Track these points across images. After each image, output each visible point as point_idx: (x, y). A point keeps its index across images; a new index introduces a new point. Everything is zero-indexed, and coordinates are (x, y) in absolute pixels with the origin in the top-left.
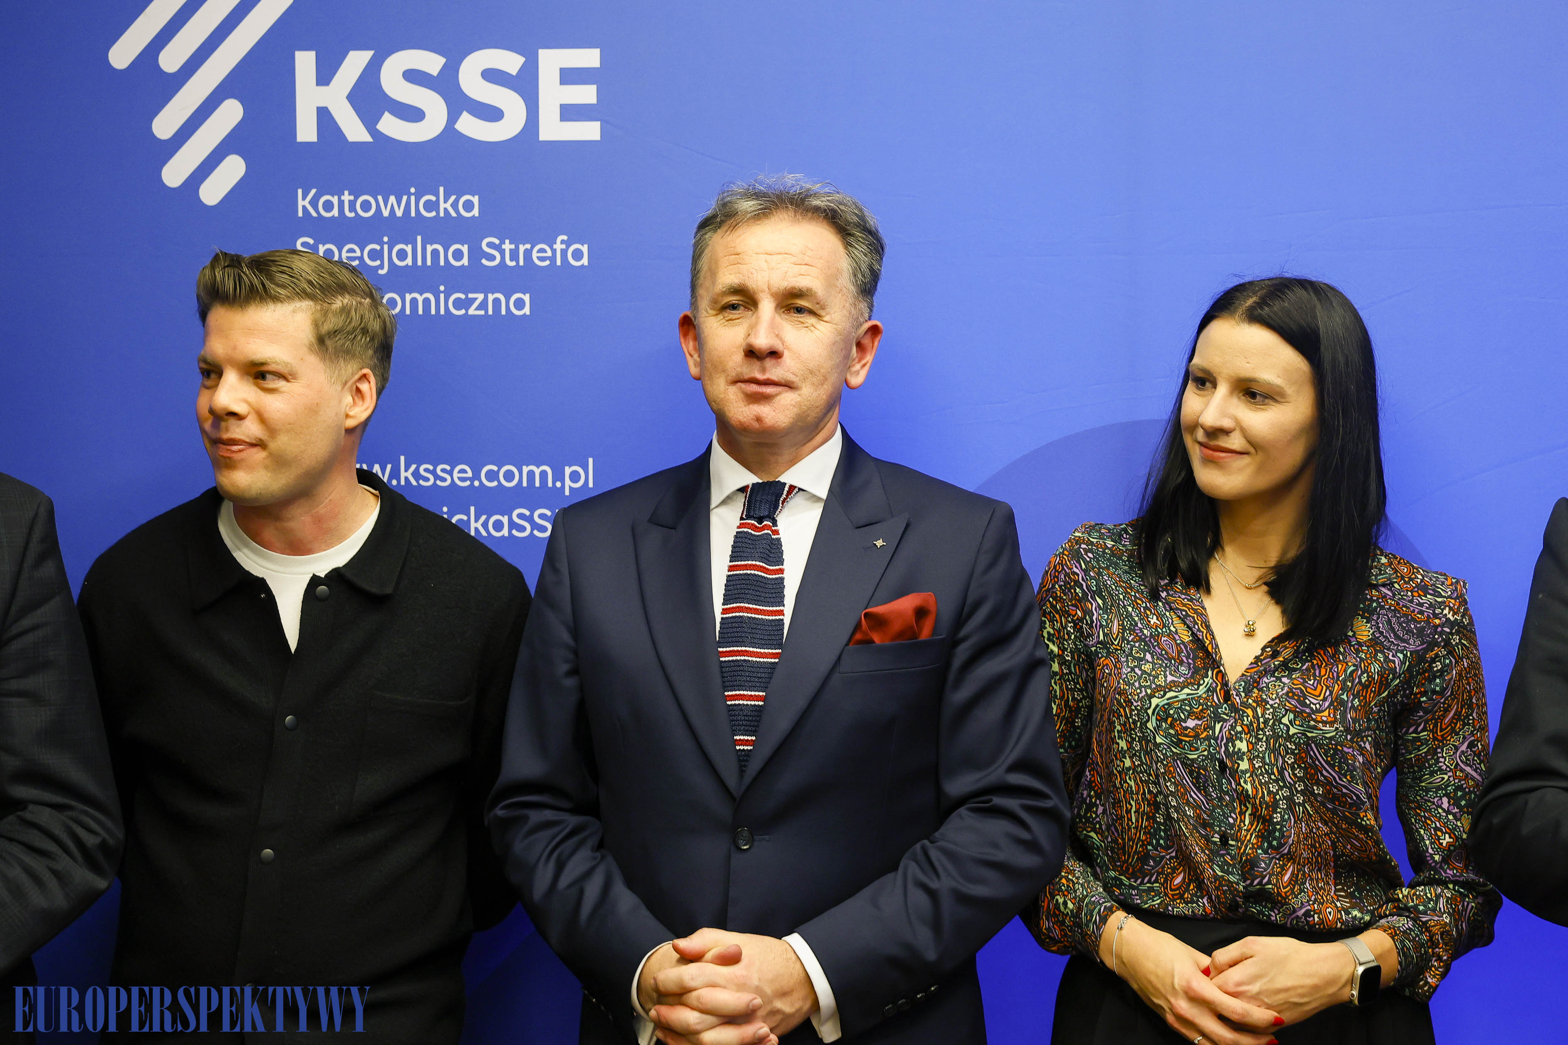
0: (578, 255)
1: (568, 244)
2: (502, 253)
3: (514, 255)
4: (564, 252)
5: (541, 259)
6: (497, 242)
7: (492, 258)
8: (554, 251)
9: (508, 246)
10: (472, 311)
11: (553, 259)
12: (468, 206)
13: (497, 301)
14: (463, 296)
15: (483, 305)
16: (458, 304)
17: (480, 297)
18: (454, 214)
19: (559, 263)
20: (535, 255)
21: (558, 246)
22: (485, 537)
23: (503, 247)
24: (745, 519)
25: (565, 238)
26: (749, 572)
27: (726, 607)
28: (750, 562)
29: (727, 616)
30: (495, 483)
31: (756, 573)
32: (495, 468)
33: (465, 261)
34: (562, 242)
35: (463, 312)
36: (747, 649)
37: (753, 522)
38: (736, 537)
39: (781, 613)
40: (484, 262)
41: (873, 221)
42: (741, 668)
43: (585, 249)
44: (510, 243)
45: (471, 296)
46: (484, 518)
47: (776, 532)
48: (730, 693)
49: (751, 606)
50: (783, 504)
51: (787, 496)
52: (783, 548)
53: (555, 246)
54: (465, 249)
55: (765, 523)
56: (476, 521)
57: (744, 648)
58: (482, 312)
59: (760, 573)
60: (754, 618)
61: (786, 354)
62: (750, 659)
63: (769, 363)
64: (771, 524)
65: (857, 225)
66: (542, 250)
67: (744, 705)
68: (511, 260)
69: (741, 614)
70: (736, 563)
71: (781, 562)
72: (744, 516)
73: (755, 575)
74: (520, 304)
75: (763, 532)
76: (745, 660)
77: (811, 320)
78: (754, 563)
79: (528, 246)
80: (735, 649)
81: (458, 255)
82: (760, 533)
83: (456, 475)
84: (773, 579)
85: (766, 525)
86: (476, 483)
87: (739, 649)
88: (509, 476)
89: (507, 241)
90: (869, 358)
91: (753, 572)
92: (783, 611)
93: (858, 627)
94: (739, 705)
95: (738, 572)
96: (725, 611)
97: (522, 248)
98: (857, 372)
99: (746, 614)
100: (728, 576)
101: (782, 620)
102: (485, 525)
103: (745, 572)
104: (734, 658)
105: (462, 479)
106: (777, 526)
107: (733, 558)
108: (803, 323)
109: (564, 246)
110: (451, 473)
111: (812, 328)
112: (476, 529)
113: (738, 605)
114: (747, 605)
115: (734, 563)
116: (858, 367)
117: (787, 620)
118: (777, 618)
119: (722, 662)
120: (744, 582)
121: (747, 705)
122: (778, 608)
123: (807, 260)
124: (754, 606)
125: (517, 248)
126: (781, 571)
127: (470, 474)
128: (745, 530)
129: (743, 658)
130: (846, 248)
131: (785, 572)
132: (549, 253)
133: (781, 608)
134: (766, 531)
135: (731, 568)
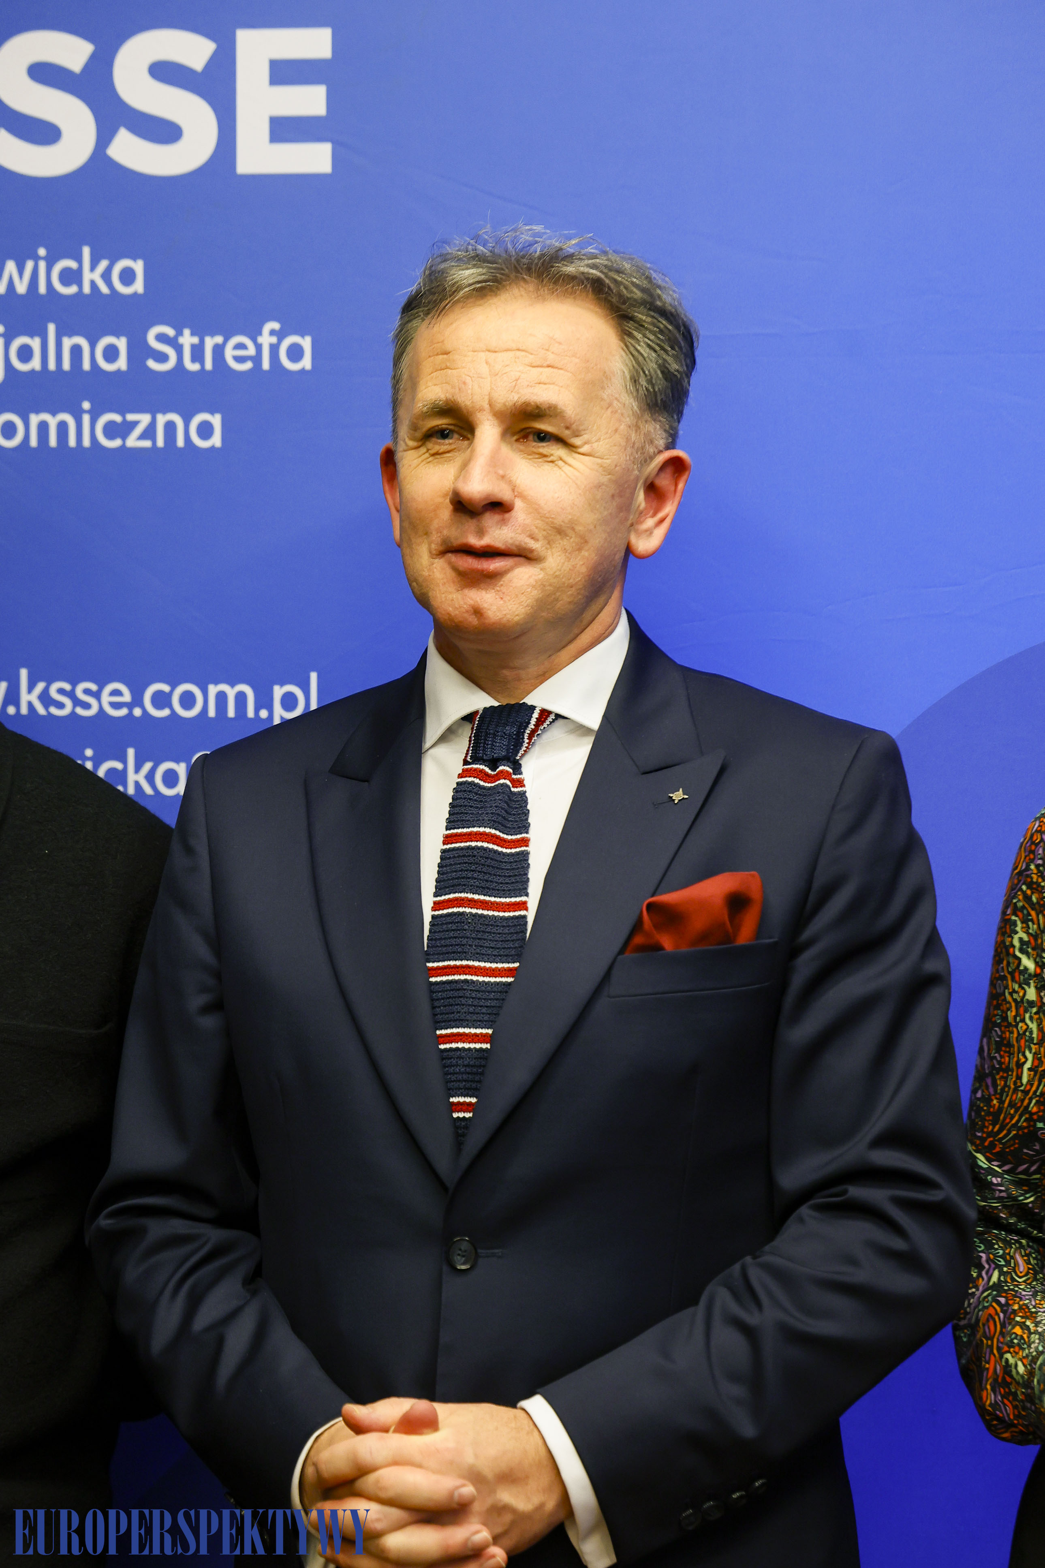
0: (295, 353)
1: (281, 335)
2: (179, 349)
3: (198, 353)
4: (274, 350)
5: (239, 359)
6: (170, 332)
7: (162, 358)
8: (259, 347)
9: (187, 339)
10: (132, 441)
11: (257, 359)
12: (128, 277)
13: (170, 427)
14: (117, 418)
15: (149, 433)
16: (111, 430)
17: (145, 419)
18: (104, 289)
19: (266, 365)
20: (229, 353)
21: (266, 340)
22: (150, 796)
23: (181, 340)
24: (470, 763)
25: (276, 326)
26: (473, 844)
27: (439, 899)
28: (475, 829)
29: (441, 912)
30: (166, 712)
31: (485, 845)
32: (166, 688)
33: (122, 363)
34: (272, 333)
35: (117, 443)
36: (471, 963)
37: (482, 767)
38: (456, 790)
39: (523, 906)
40: (152, 364)
41: (669, 298)
42: (461, 993)
43: (306, 343)
44: (192, 334)
45: (131, 417)
46: (148, 766)
47: (520, 783)
48: (443, 1032)
49: (476, 897)
50: (530, 738)
51: (537, 725)
52: (529, 807)
53: (260, 340)
54: (122, 344)
55: (501, 768)
56: (137, 770)
57: (464, 963)
58: (147, 444)
59: (491, 846)
60: (482, 916)
61: (519, 504)
62: (475, 978)
63: (490, 520)
64: (511, 771)
65: (643, 303)
66: (240, 346)
67: (464, 1049)
68: (194, 360)
69: (461, 910)
70: (455, 831)
71: (525, 828)
72: (469, 759)
73: (482, 848)
74: (205, 430)
75: (497, 783)
76: (466, 981)
77: (558, 451)
78: (482, 829)
79: (219, 339)
80: (452, 963)
81: (111, 354)
82: (493, 785)
83: (106, 698)
84: (512, 855)
85: (502, 771)
86: (137, 712)
87: (458, 963)
88: (188, 700)
89: (187, 332)
90: (669, 509)
91: (479, 844)
92: (525, 903)
93: (637, 927)
94: (457, 1049)
95: (457, 845)
96: (437, 906)
97: (210, 342)
98: (649, 532)
99: (468, 910)
100: (443, 851)
101: (525, 917)
102: (150, 778)
103: (468, 844)
104: (450, 978)
105: (116, 706)
106: (521, 773)
107: (451, 823)
108: (545, 456)
109: (274, 340)
110: (97, 695)
111: (560, 463)
112: (137, 784)
113: (457, 895)
114: (470, 896)
115: (452, 831)
116: (650, 522)
117: (531, 916)
118: (517, 913)
119: (432, 984)
120: (466, 860)
121: (469, 1049)
122: (518, 899)
123: (551, 358)
124: (482, 897)
125: (202, 342)
126: (525, 842)
127: (127, 697)
128: (470, 779)
129: (463, 977)
130: (622, 340)
131: (531, 844)
132: (251, 351)
133: (523, 899)
134: (502, 781)
135: (447, 839)
